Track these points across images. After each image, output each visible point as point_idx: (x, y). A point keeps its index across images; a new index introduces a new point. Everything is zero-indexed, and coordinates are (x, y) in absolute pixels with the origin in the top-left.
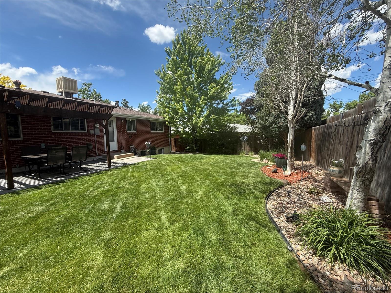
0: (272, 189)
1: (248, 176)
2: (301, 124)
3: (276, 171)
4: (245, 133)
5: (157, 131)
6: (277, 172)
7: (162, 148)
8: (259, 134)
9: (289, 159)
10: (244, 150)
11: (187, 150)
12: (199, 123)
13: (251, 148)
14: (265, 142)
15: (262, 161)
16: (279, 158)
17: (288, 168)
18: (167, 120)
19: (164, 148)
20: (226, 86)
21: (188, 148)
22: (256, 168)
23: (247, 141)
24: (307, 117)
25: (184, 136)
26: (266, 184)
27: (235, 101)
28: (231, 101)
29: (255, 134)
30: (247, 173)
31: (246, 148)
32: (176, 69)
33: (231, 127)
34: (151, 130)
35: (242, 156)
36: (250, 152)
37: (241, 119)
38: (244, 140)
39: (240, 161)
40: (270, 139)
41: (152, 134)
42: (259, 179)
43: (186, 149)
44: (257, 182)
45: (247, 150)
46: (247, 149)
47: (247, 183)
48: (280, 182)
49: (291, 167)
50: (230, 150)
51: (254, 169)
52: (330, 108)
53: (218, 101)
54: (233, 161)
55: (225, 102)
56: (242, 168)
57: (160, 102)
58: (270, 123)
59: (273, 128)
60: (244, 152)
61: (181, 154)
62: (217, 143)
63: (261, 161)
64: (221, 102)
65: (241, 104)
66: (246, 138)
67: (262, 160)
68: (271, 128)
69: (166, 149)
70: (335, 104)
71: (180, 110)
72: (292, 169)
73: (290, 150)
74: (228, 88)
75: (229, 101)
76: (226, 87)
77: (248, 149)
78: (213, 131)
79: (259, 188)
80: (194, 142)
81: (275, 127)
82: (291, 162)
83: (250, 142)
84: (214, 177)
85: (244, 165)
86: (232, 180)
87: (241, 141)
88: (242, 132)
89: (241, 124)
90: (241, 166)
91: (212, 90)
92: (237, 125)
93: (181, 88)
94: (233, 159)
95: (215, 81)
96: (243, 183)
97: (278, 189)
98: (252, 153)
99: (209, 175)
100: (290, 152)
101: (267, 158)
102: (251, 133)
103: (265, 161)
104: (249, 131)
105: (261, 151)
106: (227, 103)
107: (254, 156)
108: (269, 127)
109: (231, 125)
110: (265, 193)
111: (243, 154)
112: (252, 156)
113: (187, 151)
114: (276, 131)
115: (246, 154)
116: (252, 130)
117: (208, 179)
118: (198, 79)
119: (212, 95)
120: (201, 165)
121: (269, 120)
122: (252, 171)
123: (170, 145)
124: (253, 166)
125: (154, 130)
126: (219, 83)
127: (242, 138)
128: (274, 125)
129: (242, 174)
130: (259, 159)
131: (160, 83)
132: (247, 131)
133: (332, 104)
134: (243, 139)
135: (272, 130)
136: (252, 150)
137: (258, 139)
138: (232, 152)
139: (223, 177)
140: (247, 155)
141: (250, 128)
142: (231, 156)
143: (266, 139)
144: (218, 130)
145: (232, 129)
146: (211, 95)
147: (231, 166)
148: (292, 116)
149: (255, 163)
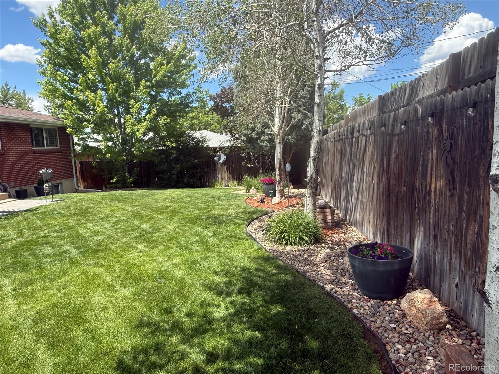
0: (255, 217)
1: (227, 209)
2: (297, 136)
3: (262, 201)
4: (221, 148)
5: (46, 147)
6: (264, 202)
7: (58, 182)
8: (244, 150)
9: (277, 183)
10: (222, 178)
11: (113, 183)
12: (138, 131)
13: (232, 176)
14: (254, 163)
15: (249, 192)
16: (267, 184)
17: (278, 194)
18: (68, 124)
19: (63, 181)
20: (183, 62)
21: (115, 180)
22: (239, 200)
23: (226, 163)
24: (304, 127)
25: (108, 156)
26: (249, 213)
27: (202, 91)
28: (194, 91)
29: (238, 150)
30: (227, 206)
31: (223, 175)
32: (82, 21)
33: (196, 138)
34: (33, 144)
35: (218, 189)
36: (231, 181)
37: (213, 120)
38: (221, 161)
39: (215, 194)
40: (261, 158)
41: (35, 152)
42: (241, 210)
43: (111, 181)
44: (238, 213)
45: (226, 179)
46: (226, 177)
47: (227, 214)
48: (264, 210)
49: (281, 194)
50: (197, 179)
51: (236, 200)
52: (355, 104)
53: (172, 89)
54: (205, 195)
55: (184, 92)
56: (220, 202)
57: (50, 87)
58: (258, 134)
59: (262, 141)
60: (222, 182)
61: (102, 191)
62: (173, 168)
63: (247, 192)
64: (176, 90)
65: (212, 98)
66: (223, 158)
67: (248, 190)
68: (259, 142)
69: (66, 183)
70: (362, 98)
71: (99, 107)
72: (282, 196)
73: (278, 172)
74: (189, 66)
75: (190, 90)
76: (185, 65)
77: (228, 177)
78: (164, 145)
79: (241, 218)
80: (127, 168)
81: (265, 140)
82: (280, 187)
83: (230, 164)
84: (182, 213)
85: (221, 198)
86: (208, 214)
87: (215, 164)
88: (217, 148)
89: (213, 131)
90: (219, 199)
91: (160, 71)
92: (206, 134)
93: (98, 61)
94: (204, 192)
95: (165, 53)
96: (222, 215)
97: (261, 216)
98: (235, 182)
99: (174, 212)
100: (278, 174)
101: (255, 187)
102: (231, 148)
103: (252, 191)
104: (227, 144)
105: (246, 178)
106: (188, 96)
107: (237, 187)
108: (257, 139)
109: (197, 134)
110: (247, 220)
111: (220, 185)
112: (235, 188)
113: (114, 185)
114: (266, 146)
115: (225, 186)
116: (232, 143)
117: (175, 216)
118: (132, 47)
119: (161, 80)
120: (156, 202)
121: (256, 129)
122: (232, 203)
123: (75, 176)
124: (235, 198)
125: (38, 145)
126: (172, 58)
127: (216, 158)
128: (262, 138)
129: (220, 207)
130: (244, 191)
131: (46, 45)
132: (224, 146)
133: (358, 98)
134: (219, 159)
135: (261, 144)
136: (234, 179)
137: (242, 159)
138: (201, 183)
139: (195, 212)
140: (227, 187)
141: (229, 141)
142: (199, 189)
143: (255, 158)
144: (174, 145)
145: (199, 141)
146: (159, 80)
147: (204, 200)
148: (278, 128)
149: (238, 194)
